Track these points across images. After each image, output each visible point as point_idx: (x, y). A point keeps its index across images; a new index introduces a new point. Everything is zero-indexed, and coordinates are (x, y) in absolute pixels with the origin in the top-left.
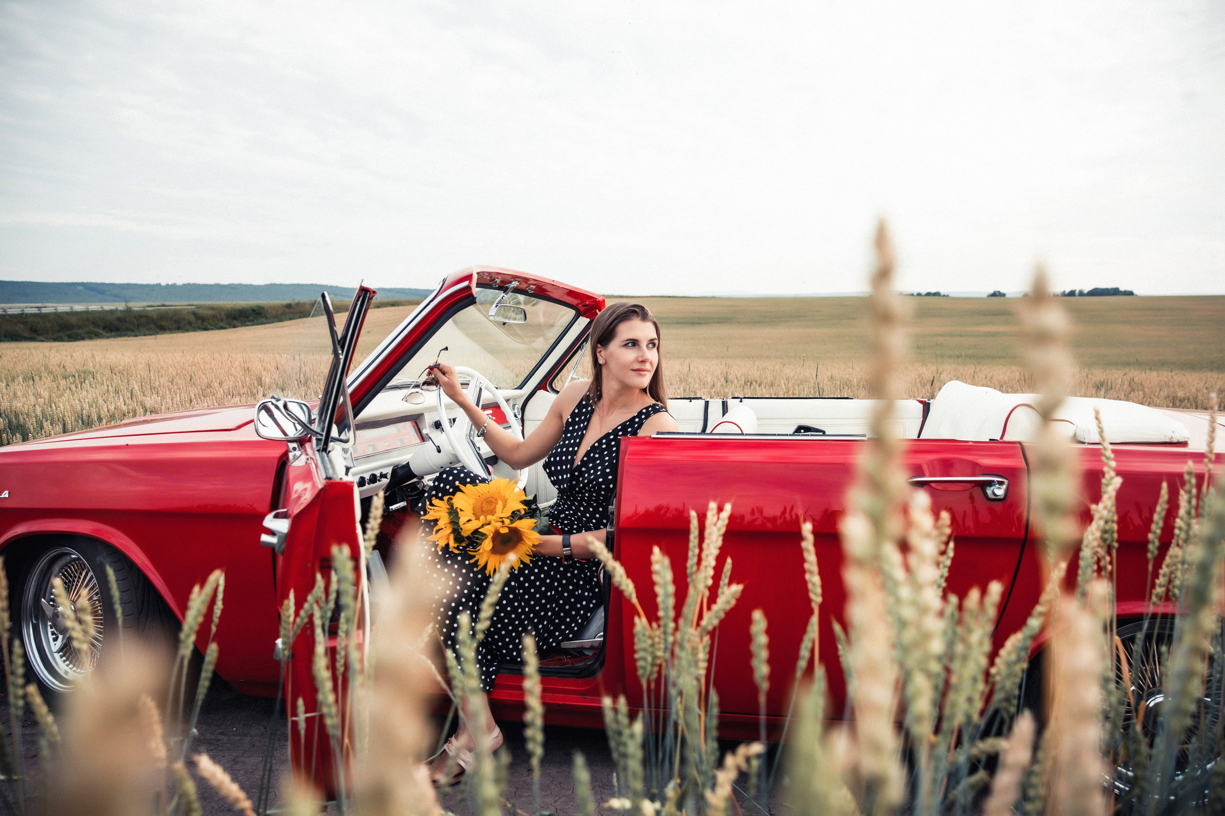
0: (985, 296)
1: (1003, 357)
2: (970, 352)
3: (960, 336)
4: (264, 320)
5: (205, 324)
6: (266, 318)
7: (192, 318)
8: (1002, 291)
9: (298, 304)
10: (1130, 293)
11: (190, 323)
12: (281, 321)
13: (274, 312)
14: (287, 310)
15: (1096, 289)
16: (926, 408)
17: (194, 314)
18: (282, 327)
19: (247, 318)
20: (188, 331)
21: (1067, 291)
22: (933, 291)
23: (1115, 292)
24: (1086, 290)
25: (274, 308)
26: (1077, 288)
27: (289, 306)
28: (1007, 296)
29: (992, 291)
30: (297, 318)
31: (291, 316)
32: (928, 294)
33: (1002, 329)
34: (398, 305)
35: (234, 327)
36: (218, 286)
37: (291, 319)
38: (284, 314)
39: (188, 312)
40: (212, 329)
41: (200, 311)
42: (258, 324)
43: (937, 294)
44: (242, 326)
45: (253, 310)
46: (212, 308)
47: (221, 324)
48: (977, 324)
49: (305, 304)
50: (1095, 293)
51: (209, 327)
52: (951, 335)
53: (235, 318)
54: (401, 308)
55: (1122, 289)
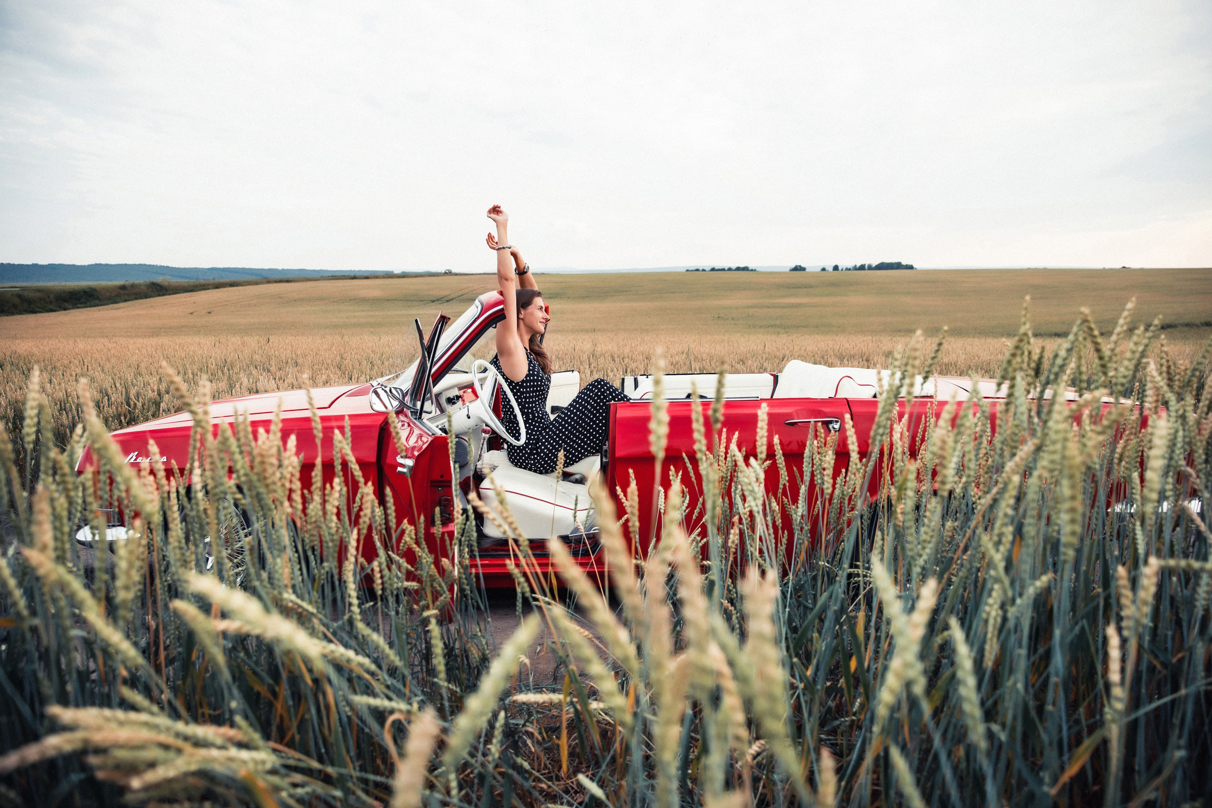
0: (788, 270)
1: (806, 327)
2: (778, 322)
3: (768, 307)
4: (97, 302)
5: (32, 306)
6: (100, 300)
7: (17, 301)
8: (803, 265)
9: (133, 286)
10: (910, 267)
11: (15, 306)
12: (116, 302)
13: (108, 294)
14: (122, 292)
15: (882, 263)
16: (776, 379)
17: (19, 296)
18: (116, 309)
19: (79, 300)
20: (13, 314)
21: (858, 265)
22: (742, 265)
23: (898, 266)
24: (874, 263)
25: (107, 289)
26: (866, 262)
27: (123, 288)
28: (807, 270)
29: (793, 266)
30: (133, 300)
31: (127, 298)
32: (738, 269)
33: (804, 300)
34: (238, 285)
35: (65, 309)
36: (35, 266)
37: (126, 301)
38: (118, 295)
39: (12, 295)
40: (40, 312)
41: (26, 293)
42: (91, 306)
43: (745, 269)
44: (74, 308)
45: (85, 292)
46: (39, 290)
47: (51, 307)
48: (782, 296)
49: (140, 285)
50: (882, 267)
51: (37, 309)
52: (762, 307)
53: (65, 301)
54: (240, 288)
55: (904, 263)
